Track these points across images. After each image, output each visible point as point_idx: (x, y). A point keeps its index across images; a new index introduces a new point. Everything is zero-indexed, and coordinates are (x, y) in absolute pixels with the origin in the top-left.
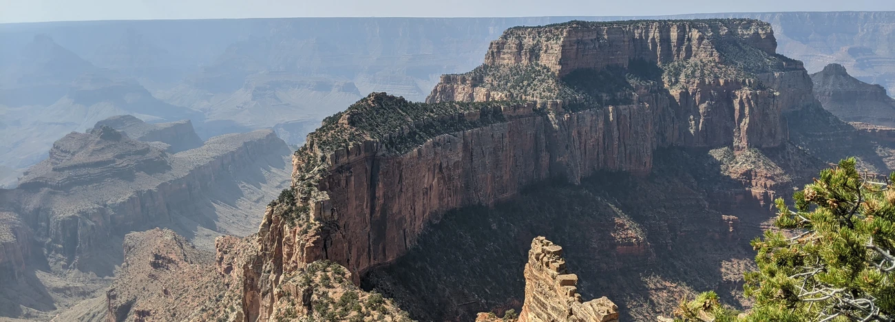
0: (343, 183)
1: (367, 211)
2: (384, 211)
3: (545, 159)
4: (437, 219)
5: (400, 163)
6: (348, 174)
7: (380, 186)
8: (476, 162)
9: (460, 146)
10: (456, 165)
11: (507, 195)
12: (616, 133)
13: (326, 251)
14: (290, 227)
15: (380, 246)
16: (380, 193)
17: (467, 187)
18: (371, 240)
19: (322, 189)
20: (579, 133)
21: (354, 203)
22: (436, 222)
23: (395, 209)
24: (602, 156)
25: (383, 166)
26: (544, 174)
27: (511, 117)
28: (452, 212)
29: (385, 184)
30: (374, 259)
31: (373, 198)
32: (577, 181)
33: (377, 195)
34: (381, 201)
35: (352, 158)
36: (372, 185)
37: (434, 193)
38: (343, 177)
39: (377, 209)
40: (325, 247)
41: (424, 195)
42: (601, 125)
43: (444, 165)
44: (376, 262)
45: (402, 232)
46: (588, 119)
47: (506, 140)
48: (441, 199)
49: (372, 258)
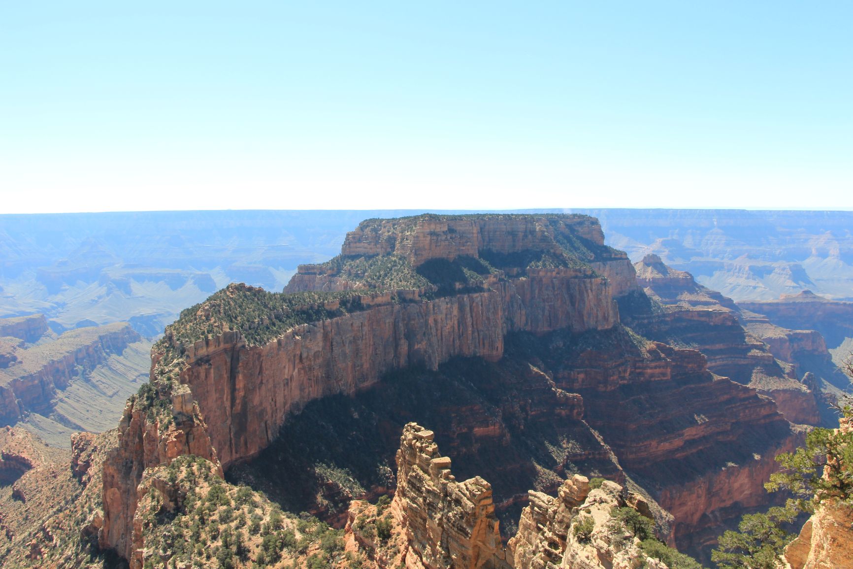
0: (203, 375)
1: (228, 404)
2: (245, 404)
3: (404, 347)
4: (299, 410)
5: (260, 355)
6: (207, 367)
7: (240, 377)
8: (337, 351)
9: (320, 336)
10: (316, 355)
11: (367, 384)
12: (469, 320)
13: (189, 446)
14: (151, 422)
15: (242, 439)
16: (240, 385)
17: (328, 377)
18: (232, 434)
19: (182, 382)
20: (436, 321)
21: (214, 396)
22: (297, 413)
23: (256, 401)
24: (457, 342)
25: (242, 357)
26: (403, 361)
27: (369, 307)
28: (314, 402)
29: (245, 376)
30: (236, 453)
31: (233, 390)
32: (435, 367)
33: (237, 387)
34: (242, 394)
35: (212, 349)
36: (233, 377)
37: (294, 384)
38: (202, 369)
39: (238, 401)
40: (187, 442)
41: (284, 385)
42: (455, 312)
43: (304, 355)
44: (238, 456)
45: (263, 425)
46: (443, 306)
47: (366, 329)
48: (302, 390)
49: (234, 451)
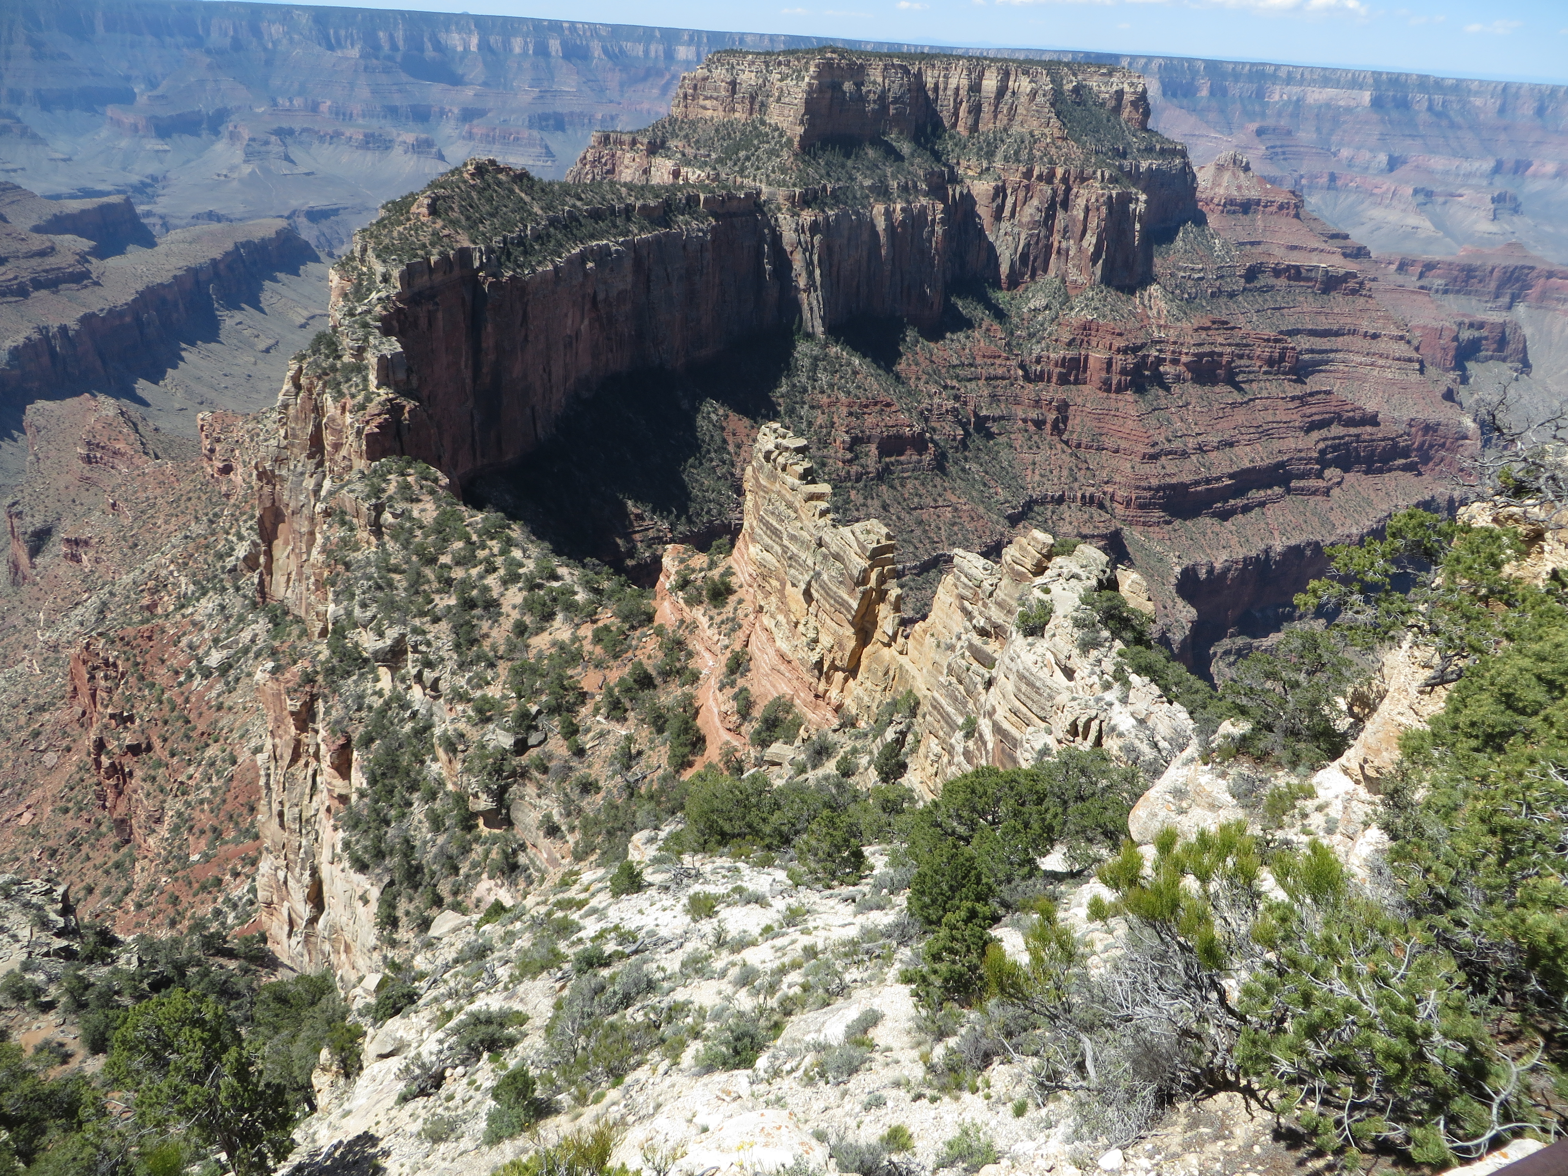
0: (423, 322)
1: (467, 374)
2: (496, 375)
3: (772, 291)
4: (589, 389)
5: (524, 292)
6: (431, 307)
7: (490, 328)
8: (656, 292)
9: (628, 263)
10: (621, 297)
11: (706, 352)
13: (401, 441)
14: (335, 400)
15: (493, 434)
16: (488, 342)
17: (640, 336)
18: (476, 423)
19: (387, 331)
20: (829, 249)
21: (444, 359)
22: (586, 395)
23: (516, 371)
24: (864, 290)
25: (493, 294)
26: (767, 318)
27: (716, 216)
28: (614, 378)
29: (497, 327)
30: (483, 456)
31: (477, 350)
33: (484, 345)
34: (491, 358)
35: (438, 277)
36: (476, 327)
37: (582, 346)
38: (421, 313)
39: (485, 370)
40: (398, 435)
41: (565, 347)
42: (865, 237)
43: (601, 296)
44: (486, 461)
45: (528, 412)
47: (708, 256)
48: (595, 356)
49: (478, 453)
